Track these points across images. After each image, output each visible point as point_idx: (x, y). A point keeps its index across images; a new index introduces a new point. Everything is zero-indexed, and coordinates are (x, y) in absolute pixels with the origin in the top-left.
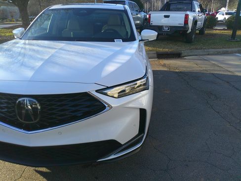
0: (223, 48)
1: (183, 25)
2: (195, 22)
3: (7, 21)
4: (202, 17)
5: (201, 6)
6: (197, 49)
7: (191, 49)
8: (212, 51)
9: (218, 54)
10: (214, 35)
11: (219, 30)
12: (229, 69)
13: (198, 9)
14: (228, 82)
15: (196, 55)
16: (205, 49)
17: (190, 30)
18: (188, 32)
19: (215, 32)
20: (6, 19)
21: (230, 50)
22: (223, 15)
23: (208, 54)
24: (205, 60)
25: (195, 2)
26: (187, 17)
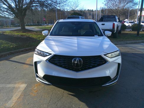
0: (134, 40)
1: (112, 29)
2: (118, 27)
3: (4, 27)
4: (120, 24)
5: (119, 19)
6: (120, 41)
7: (117, 41)
8: (128, 42)
9: (132, 43)
10: (127, 34)
11: (128, 31)
12: (140, 51)
13: (118, 20)
14: (141, 57)
15: (120, 44)
16: (125, 41)
17: (115, 31)
18: (115, 32)
19: (126, 32)
20: (3, 25)
21: (137, 41)
22: (128, 23)
23: (127, 44)
24: (126, 47)
25: (116, 17)
26: (114, 24)
